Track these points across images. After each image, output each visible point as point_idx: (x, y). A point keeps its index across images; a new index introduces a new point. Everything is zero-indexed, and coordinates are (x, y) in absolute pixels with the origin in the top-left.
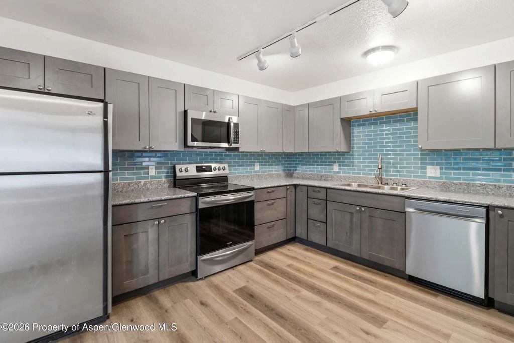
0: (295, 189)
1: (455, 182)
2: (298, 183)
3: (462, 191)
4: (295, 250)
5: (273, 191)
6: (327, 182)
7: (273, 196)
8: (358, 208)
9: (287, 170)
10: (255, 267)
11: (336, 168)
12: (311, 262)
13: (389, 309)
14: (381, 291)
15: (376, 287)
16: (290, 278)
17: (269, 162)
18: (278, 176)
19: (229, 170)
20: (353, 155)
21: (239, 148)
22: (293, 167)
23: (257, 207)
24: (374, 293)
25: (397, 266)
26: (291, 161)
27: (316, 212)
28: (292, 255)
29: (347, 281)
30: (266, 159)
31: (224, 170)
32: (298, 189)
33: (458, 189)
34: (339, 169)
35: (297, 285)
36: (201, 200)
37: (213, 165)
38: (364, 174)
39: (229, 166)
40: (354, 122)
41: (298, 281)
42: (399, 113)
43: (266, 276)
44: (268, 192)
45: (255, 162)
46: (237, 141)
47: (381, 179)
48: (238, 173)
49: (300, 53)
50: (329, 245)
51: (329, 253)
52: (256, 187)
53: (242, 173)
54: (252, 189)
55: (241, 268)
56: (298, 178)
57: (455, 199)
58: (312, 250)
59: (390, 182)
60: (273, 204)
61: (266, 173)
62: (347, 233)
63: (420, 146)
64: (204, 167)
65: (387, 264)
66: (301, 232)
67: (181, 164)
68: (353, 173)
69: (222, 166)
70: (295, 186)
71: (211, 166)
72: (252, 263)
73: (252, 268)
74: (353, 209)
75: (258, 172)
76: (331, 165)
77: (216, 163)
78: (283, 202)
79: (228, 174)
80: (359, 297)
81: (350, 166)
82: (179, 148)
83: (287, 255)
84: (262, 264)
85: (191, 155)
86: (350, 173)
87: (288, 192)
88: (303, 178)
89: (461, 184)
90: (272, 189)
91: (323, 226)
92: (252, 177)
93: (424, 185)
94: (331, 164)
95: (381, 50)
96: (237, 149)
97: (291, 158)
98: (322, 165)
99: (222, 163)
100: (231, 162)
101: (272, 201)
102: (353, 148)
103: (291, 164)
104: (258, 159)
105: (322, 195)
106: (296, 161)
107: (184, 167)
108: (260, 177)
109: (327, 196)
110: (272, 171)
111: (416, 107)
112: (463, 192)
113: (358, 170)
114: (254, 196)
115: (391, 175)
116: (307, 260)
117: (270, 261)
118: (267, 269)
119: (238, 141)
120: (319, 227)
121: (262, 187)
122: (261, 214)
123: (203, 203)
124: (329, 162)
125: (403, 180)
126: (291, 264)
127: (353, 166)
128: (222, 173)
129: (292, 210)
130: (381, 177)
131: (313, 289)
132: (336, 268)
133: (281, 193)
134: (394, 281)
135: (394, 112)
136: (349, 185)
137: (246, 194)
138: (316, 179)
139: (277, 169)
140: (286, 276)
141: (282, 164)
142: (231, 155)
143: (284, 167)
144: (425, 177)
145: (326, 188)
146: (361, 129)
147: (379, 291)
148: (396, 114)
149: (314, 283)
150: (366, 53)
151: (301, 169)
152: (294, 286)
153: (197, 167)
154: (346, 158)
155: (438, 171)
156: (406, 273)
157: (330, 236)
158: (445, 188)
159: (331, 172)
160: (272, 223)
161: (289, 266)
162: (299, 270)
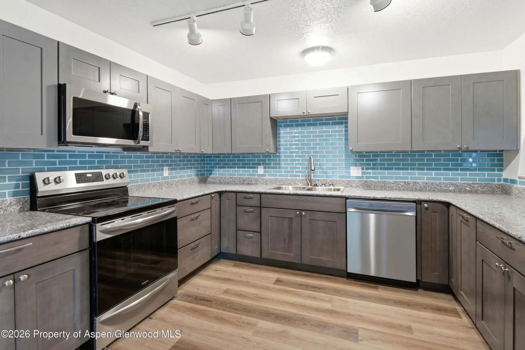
0: (220, 197)
1: (374, 180)
2: (224, 190)
3: (379, 188)
4: (223, 268)
5: (197, 202)
6: (252, 186)
7: (198, 207)
8: (298, 213)
9: (201, 175)
10: (182, 307)
11: (261, 170)
12: (249, 280)
13: (350, 315)
14: (334, 297)
15: (327, 294)
16: (236, 309)
17: (180, 165)
18: (191, 182)
19: (130, 177)
20: (279, 157)
21: (147, 147)
22: (207, 171)
23: (180, 223)
24: (329, 301)
25: (339, 265)
26: (204, 164)
27: (247, 221)
28: (224, 276)
29: (297, 294)
30: (176, 161)
31: (121, 177)
32: (223, 196)
33: (376, 187)
34: (264, 172)
35: (247, 316)
36: (99, 227)
37: (104, 172)
38: (291, 176)
39: (129, 172)
40: (280, 122)
41: (248, 311)
42: (326, 116)
43: (203, 314)
44: (192, 204)
45: (163, 166)
46: (146, 138)
47: (310, 180)
48: (141, 181)
49: (254, 32)
50: (264, 256)
51: (262, 265)
52: (178, 199)
53: (146, 180)
54: (173, 202)
55: (162, 313)
56: (214, 183)
57: (390, 196)
58: (242, 265)
59: (319, 183)
60: (197, 218)
61: (177, 180)
62: (285, 240)
63: (351, 148)
64: (88, 175)
65: (329, 265)
66: (228, 247)
67: (44, 171)
68: (280, 175)
69: (118, 172)
70: (220, 193)
71: (101, 172)
72: (175, 301)
73: (178, 308)
74: (291, 214)
75: (167, 178)
76: (255, 168)
77: (107, 168)
78: (208, 213)
79: (128, 183)
80: (318, 310)
81: (276, 168)
82: (49, 145)
83: (217, 279)
84: (190, 298)
85: (65, 157)
86: (276, 175)
87: (213, 201)
88: (221, 183)
89: (379, 182)
90: (196, 200)
91: (256, 237)
92: (160, 185)
93: (349, 184)
94: (255, 166)
95: (320, 50)
96: (145, 148)
97: (204, 160)
98: (245, 168)
99: (117, 168)
100: (130, 167)
101: (196, 215)
102: (279, 149)
103: (204, 167)
104: (167, 161)
105: (255, 202)
106: (211, 164)
107: (52, 175)
108: (170, 185)
109: (262, 202)
110: (183, 176)
111: (346, 111)
112: (381, 189)
113: (285, 172)
114: (177, 211)
115: (317, 176)
116: (244, 279)
117: (199, 291)
118: (200, 304)
119: (148, 137)
120: (251, 237)
121: (185, 197)
122: (185, 234)
123: (104, 232)
124: (253, 164)
125: (330, 180)
126: (227, 289)
127: (279, 168)
128: (118, 182)
129: (217, 222)
130: (310, 179)
131: (269, 316)
132: (278, 281)
133: (205, 204)
134: (337, 282)
135: (320, 115)
136: (279, 188)
137: (167, 211)
138: (237, 184)
139: (189, 174)
140: (229, 307)
141: (195, 168)
142: (130, 157)
143: (197, 171)
144: (349, 177)
145: (260, 194)
146: (288, 130)
147: (331, 298)
148: (322, 117)
149: (266, 307)
150: (306, 52)
151: (218, 173)
152: (246, 318)
153: (76, 175)
154: (273, 160)
155: (360, 171)
156: (348, 271)
157: (265, 246)
158: (367, 186)
159: (254, 175)
160: (197, 243)
161: (226, 292)
162: (240, 295)
